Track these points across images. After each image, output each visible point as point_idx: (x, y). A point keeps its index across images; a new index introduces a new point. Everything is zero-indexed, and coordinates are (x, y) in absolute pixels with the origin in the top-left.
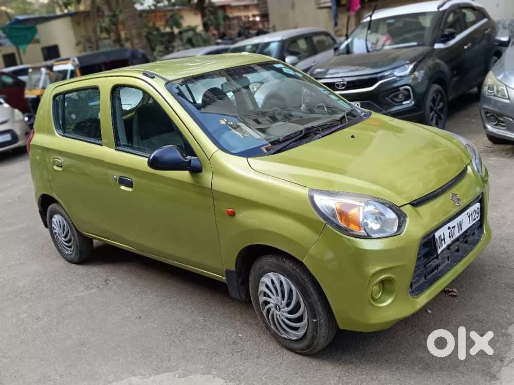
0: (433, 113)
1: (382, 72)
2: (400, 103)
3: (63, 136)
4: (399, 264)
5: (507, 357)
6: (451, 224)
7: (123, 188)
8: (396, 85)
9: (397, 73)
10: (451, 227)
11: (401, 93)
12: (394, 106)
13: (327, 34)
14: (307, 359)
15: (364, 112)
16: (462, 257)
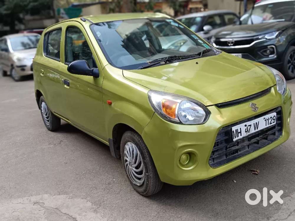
0: (290, 64)
1: (258, 35)
2: (268, 56)
3: (46, 57)
4: (199, 143)
5: (273, 217)
6: (248, 123)
7: (65, 86)
8: (266, 44)
9: (267, 37)
10: (247, 125)
11: (268, 50)
12: (263, 58)
13: (234, 14)
14: (145, 199)
15: (218, 52)
16: (260, 148)
